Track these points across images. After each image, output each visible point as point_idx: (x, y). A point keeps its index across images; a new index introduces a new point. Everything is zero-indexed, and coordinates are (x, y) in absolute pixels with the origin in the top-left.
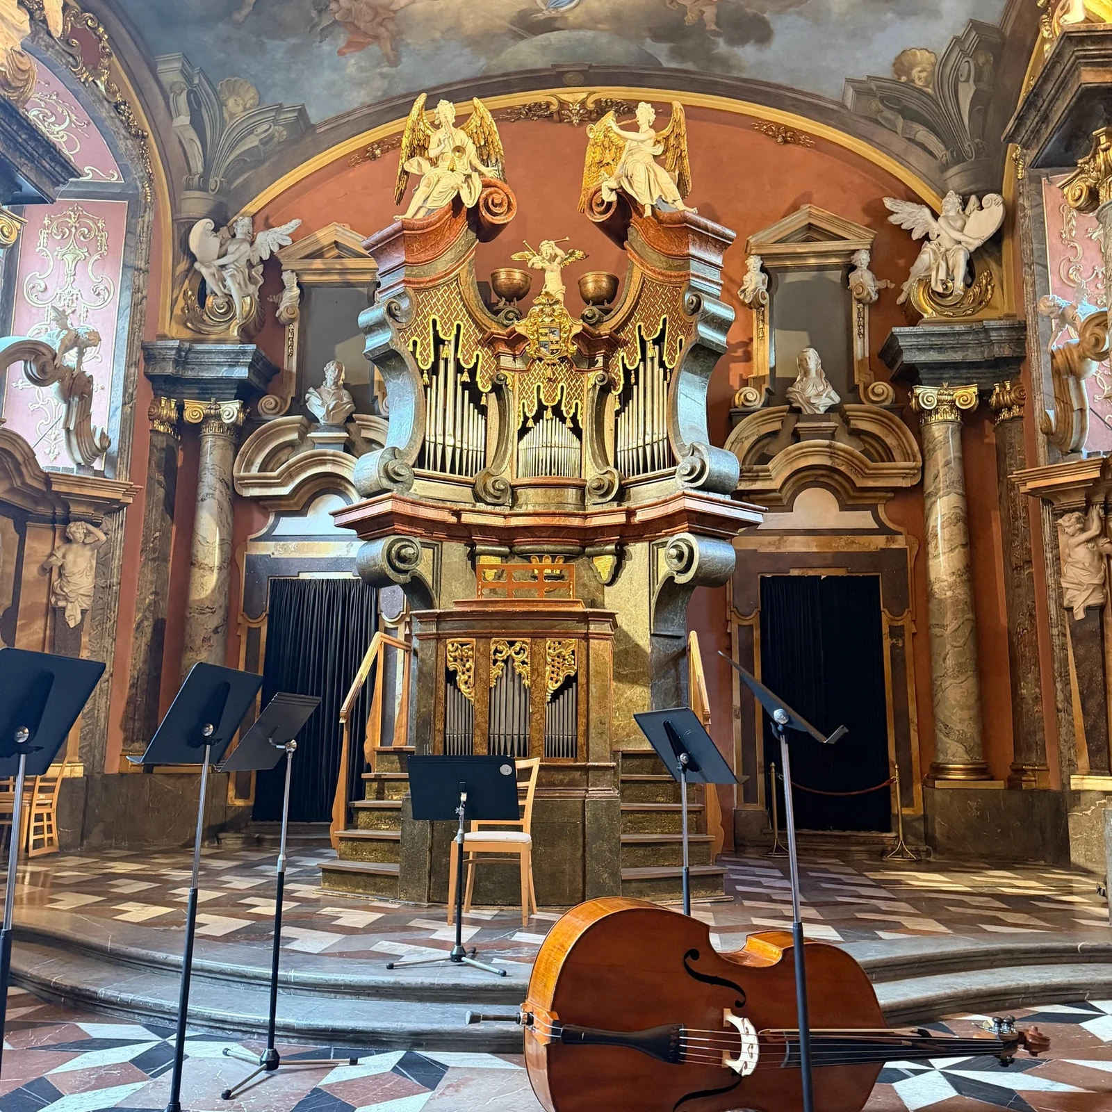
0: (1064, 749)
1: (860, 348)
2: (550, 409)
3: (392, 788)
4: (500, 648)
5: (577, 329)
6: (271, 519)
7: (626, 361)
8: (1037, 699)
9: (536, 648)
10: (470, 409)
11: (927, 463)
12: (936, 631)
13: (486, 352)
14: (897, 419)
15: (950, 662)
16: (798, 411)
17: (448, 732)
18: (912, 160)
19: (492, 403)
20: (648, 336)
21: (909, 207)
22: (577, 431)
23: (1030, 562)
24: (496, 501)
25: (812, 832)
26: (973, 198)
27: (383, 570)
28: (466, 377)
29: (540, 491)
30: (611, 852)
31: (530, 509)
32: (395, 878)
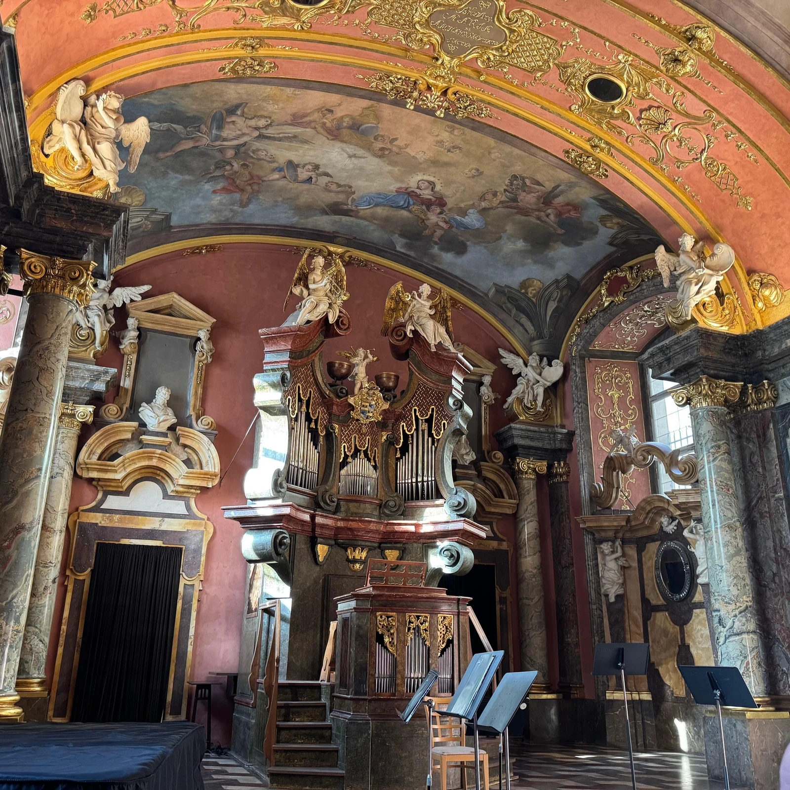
1: (485, 430)
2: (362, 453)
4: (412, 620)
5: (385, 407)
6: (100, 496)
7: (405, 429)
8: (577, 645)
9: (432, 621)
10: (311, 445)
11: (521, 501)
12: (525, 601)
13: (324, 411)
14: (507, 475)
15: (535, 621)
17: (377, 676)
20: (422, 416)
21: (512, 356)
23: (573, 564)
24: (328, 508)
26: (545, 359)
27: (269, 553)
28: (313, 425)
29: (356, 505)
32: (342, 777)
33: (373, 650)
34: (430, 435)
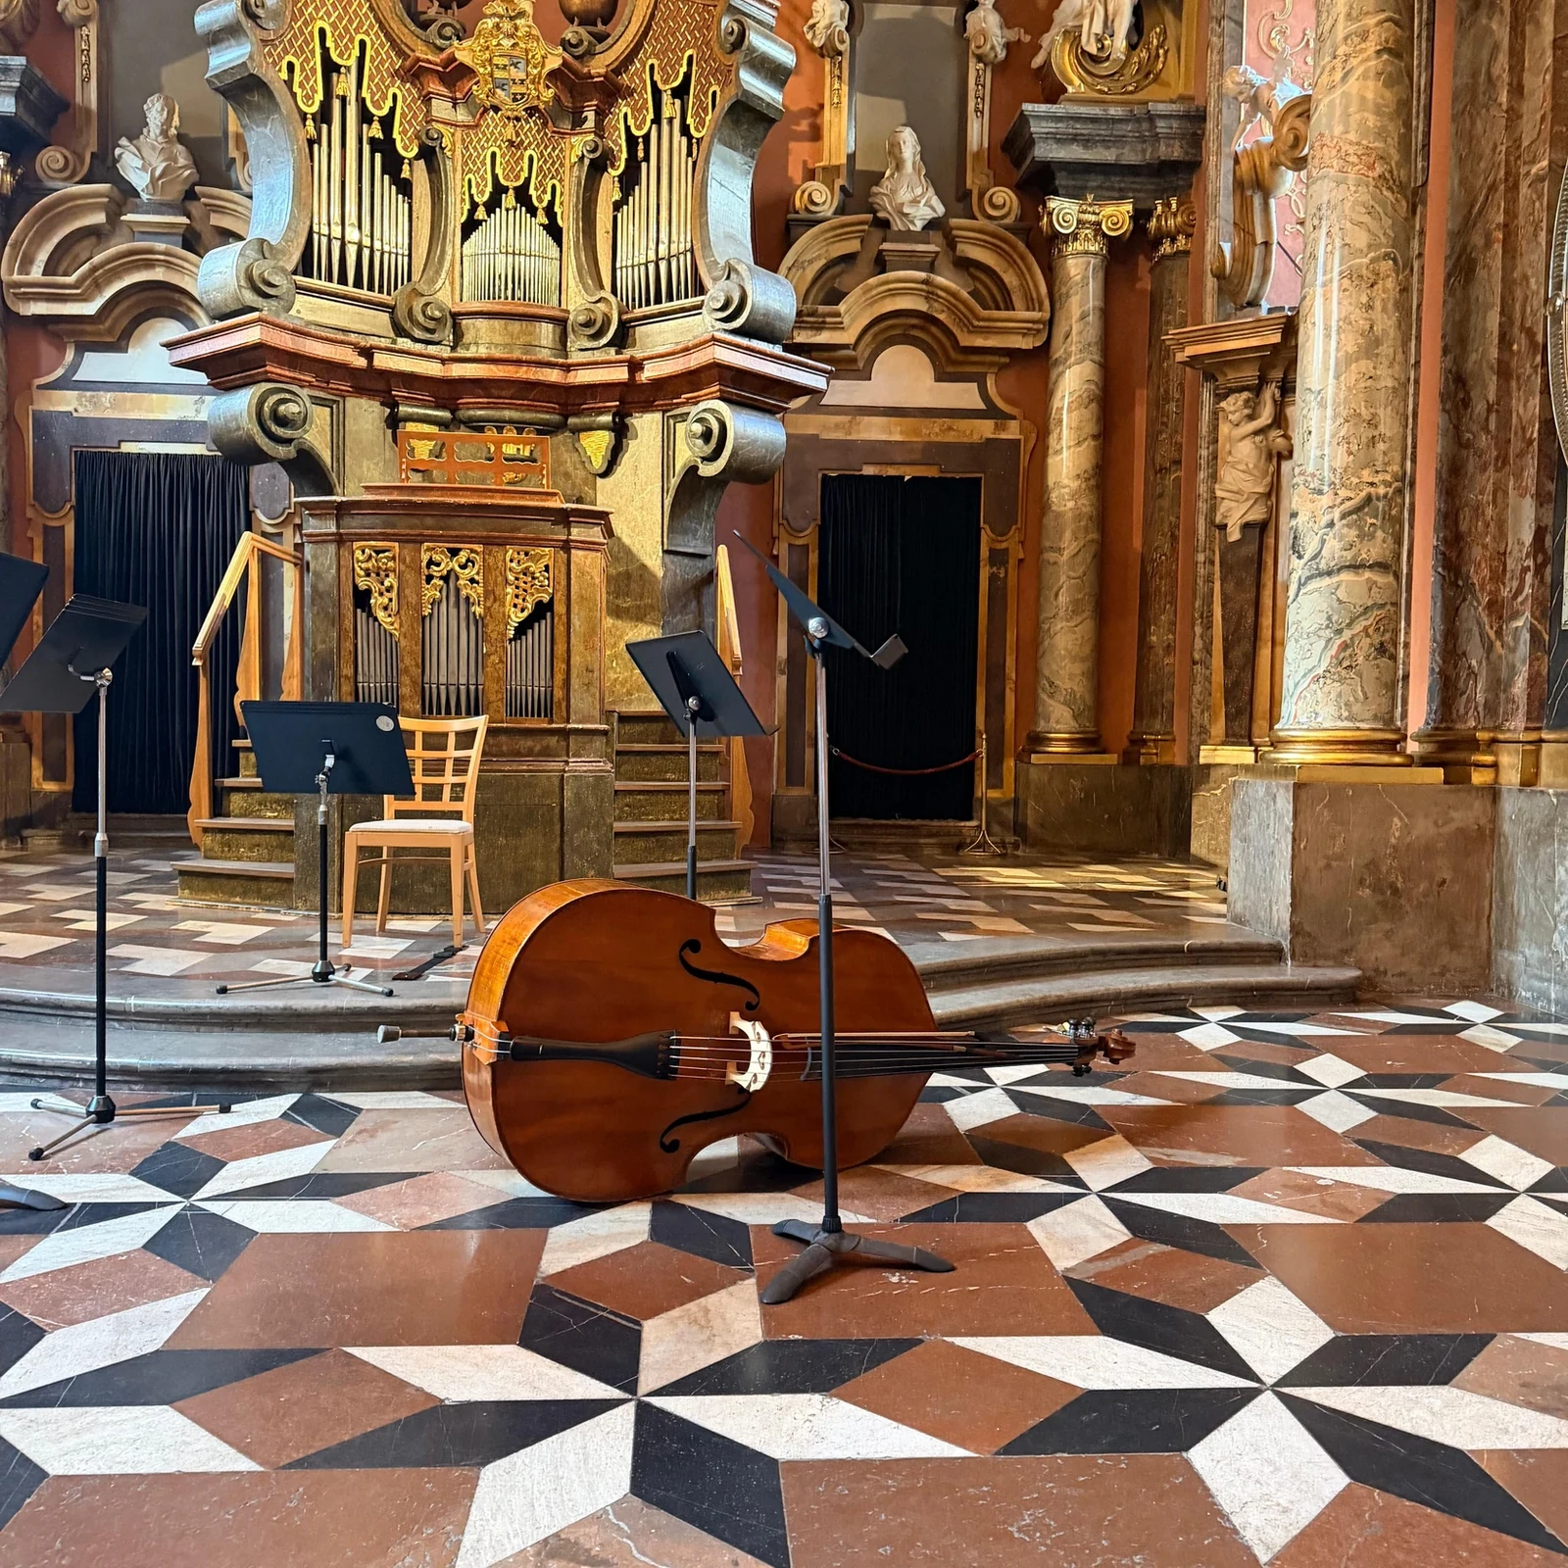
0: (1196, 712)
1: (977, 133)
2: (511, 192)
4: (437, 558)
5: (554, 63)
6: (70, 355)
7: (631, 122)
8: (1169, 649)
9: (491, 561)
10: (384, 184)
11: (1057, 314)
12: (1051, 556)
13: (408, 90)
14: (1021, 246)
15: (1063, 599)
16: (884, 224)
17: (360, 679)
19: (419, 175)
20: (666, 82)
22: (554, 231)
23: (1180, 462)
24: (428, 336)
25: (870, 822)
27: (251, 438)
28: (376, 131)
29: (497, 323)
30: (599, 843)
31: (483, 352)
32: (289, 881)
33: (348, 624)
34: (685, 130)
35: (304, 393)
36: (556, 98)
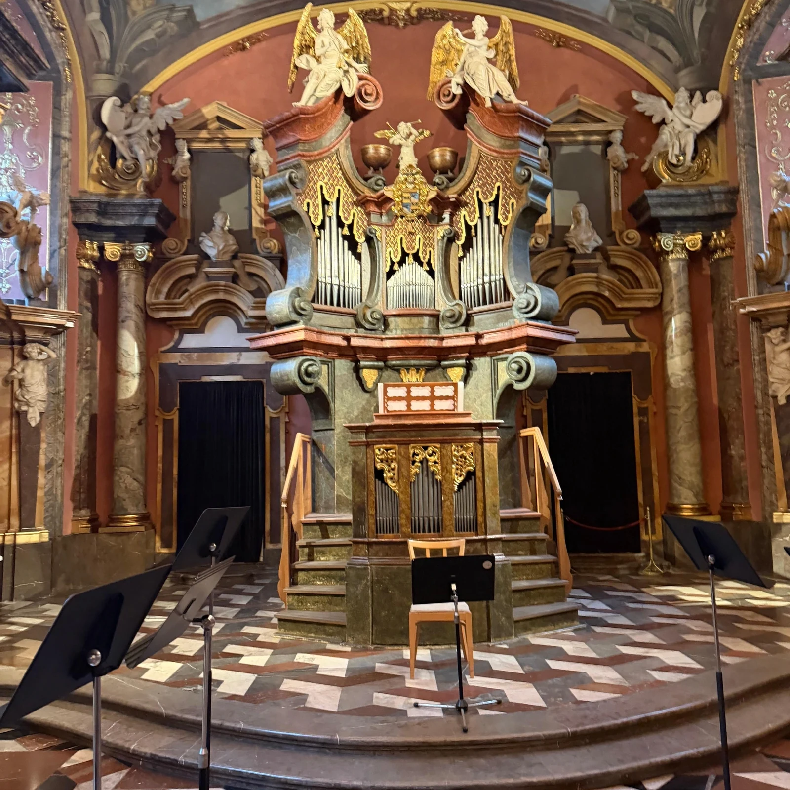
0: (767, 494)
1: (616, 205)
2: (411, 256)
3: (319, 552)
4: (417, 451)
5: (433, 195)
6: (177, 336)
7: (467, 218)
8: (742, 458)
9: (444, 452)
10: (349, 255)
11: (665, 289)
12: (674, 411)
13: (360, 211)
14: (644, 257)
15: (682, 433)
16: (572, 251)
17: (378, 515)
18: (653, 63)
19: (363, 249)
20: (486, 199)
21: (651, 99)
22: (431, 273)
23: (737, 361)
24: (372, 327)
25: (586, 555)
26: (698, 94)
27: (295, 384)
28: (346, 231)
29: (406, 319)
30: (506, 601)
31: (399, 334)
32: (343, 626)
33: (372, 487)
34: (497, 221)
35: (318, 359)
36: (432, 211)
